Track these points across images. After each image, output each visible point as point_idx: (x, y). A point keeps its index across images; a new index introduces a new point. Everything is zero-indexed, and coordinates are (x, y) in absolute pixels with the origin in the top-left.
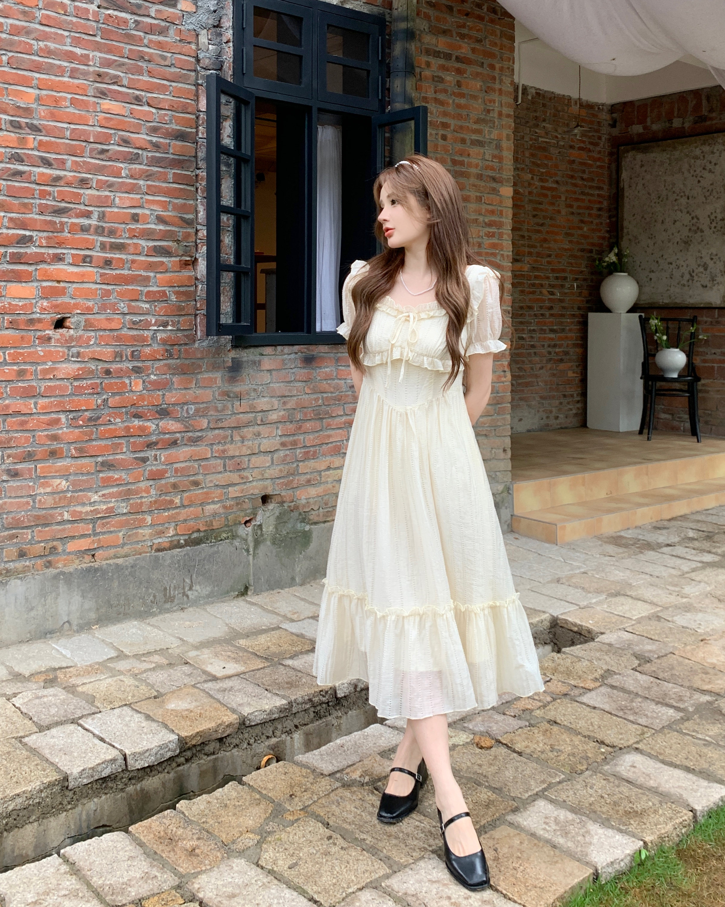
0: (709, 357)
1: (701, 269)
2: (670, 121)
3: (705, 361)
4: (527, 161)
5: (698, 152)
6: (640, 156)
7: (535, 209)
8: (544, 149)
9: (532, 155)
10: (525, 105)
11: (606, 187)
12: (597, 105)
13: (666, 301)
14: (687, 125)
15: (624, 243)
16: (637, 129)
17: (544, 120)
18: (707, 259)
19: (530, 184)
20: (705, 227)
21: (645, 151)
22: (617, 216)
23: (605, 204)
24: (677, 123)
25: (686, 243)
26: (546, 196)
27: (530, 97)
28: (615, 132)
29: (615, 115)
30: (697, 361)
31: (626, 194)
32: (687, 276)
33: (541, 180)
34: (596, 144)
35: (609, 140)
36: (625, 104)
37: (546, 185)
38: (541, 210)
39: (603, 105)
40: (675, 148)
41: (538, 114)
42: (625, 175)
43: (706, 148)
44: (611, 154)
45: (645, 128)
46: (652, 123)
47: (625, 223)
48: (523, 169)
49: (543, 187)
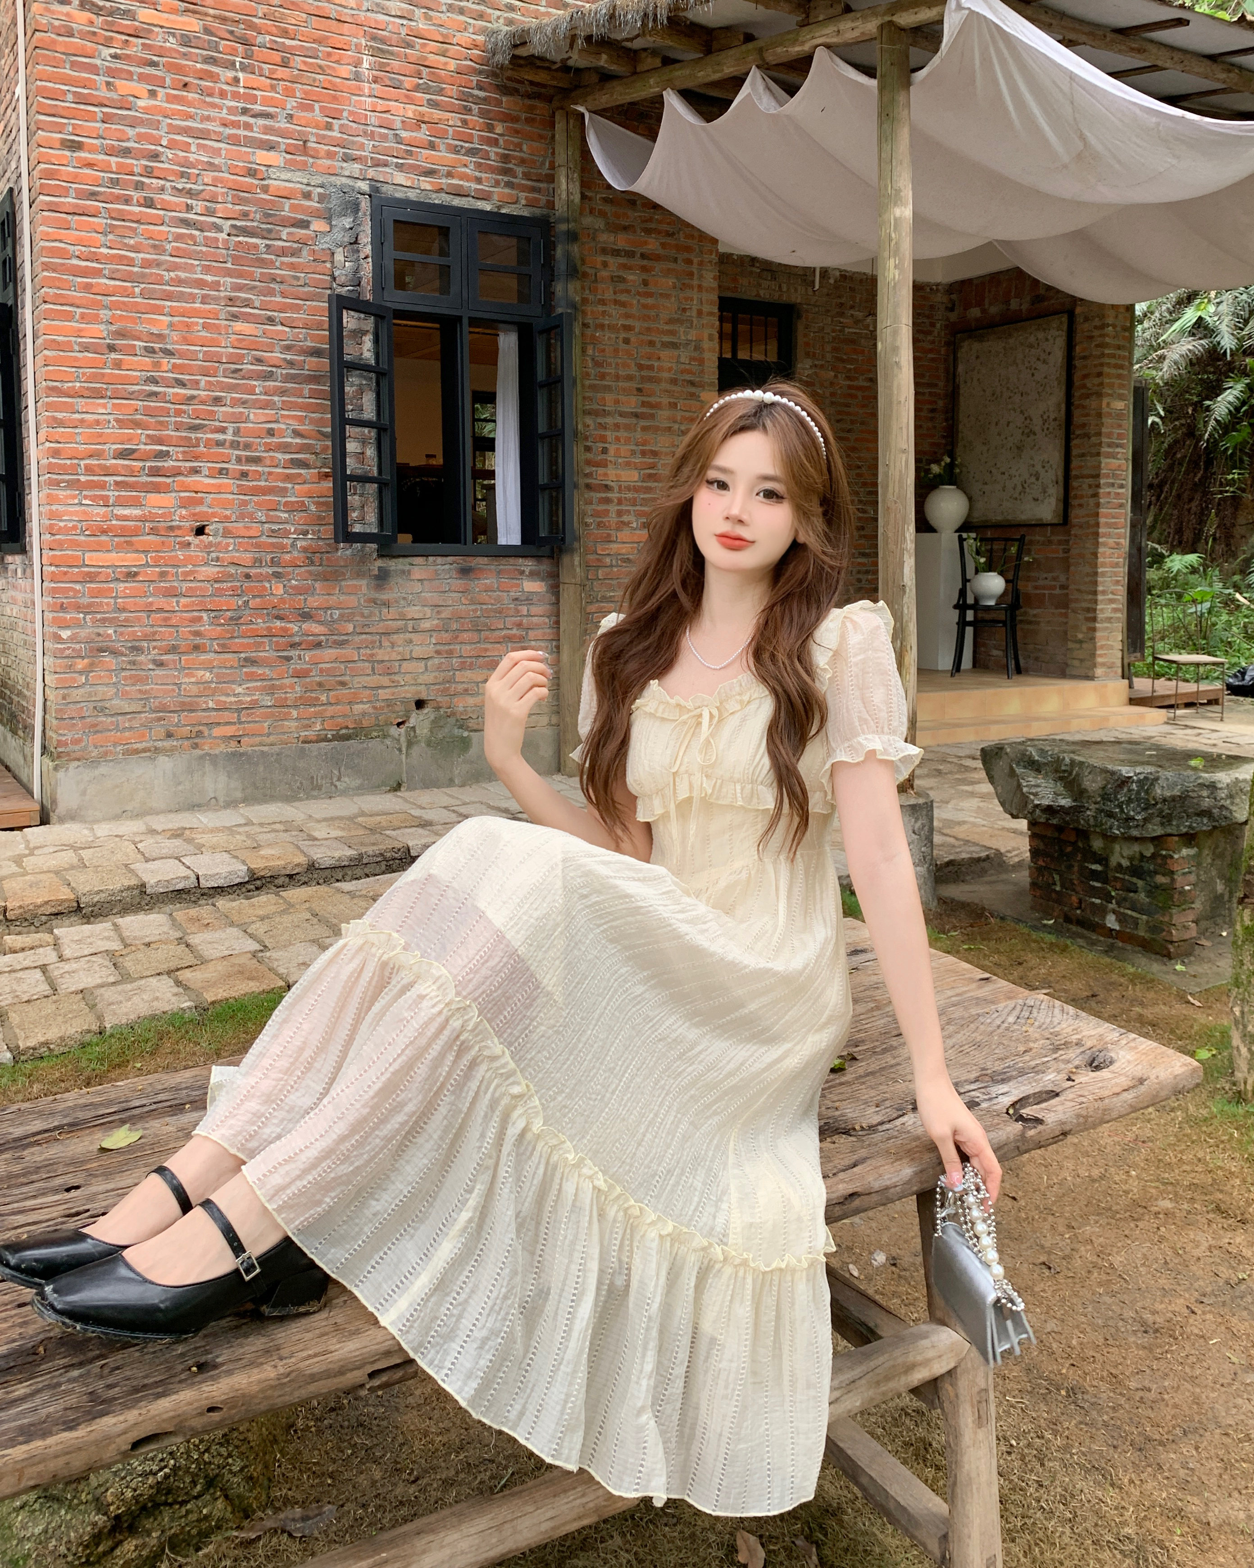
0: (1041, 583)
1: (1033, 479)
2: (1007, 302)
3: (1036, 588)
4: (829, 357)
5: (1032, 339)
6: (976, 346)
7: (839, 413)
8: (853, 342)
9: (835, 349)
10: (825, 291)
11: (941, 384)
12: (928, 284)
13: (999, 518)
14: (1024, 307)
15: (959, 450)
16: (975, 312)
17: (852, 307)
18: (1038, 467)
19: (832, 384)
20: (1037, 429)
21: (981, 339)
22: (953, 418)
23: (941, 403)
24: (1014, 304)
25: (1018, 448)
26: (854, 396)
27: (832, 281)
28: (953, 317)
29: (954, 297)
30: (1027, 587)
31: (962, 391)
32: (1019, 488)
33: (848, 378)
34: (929, 333)
35: (946, 326)
36: (963, 283)
37: (855, 383)
38: (848, 414)
39: (938, 285)
40: (1010, 335)
41: (843, 300)
42: (961, 369)
43: (1041, 335)
44: (948, 344)
45: (984, 311)
46: (990, 304)
47: (961, 427)
48: (822, 366)
49: (850, 387)
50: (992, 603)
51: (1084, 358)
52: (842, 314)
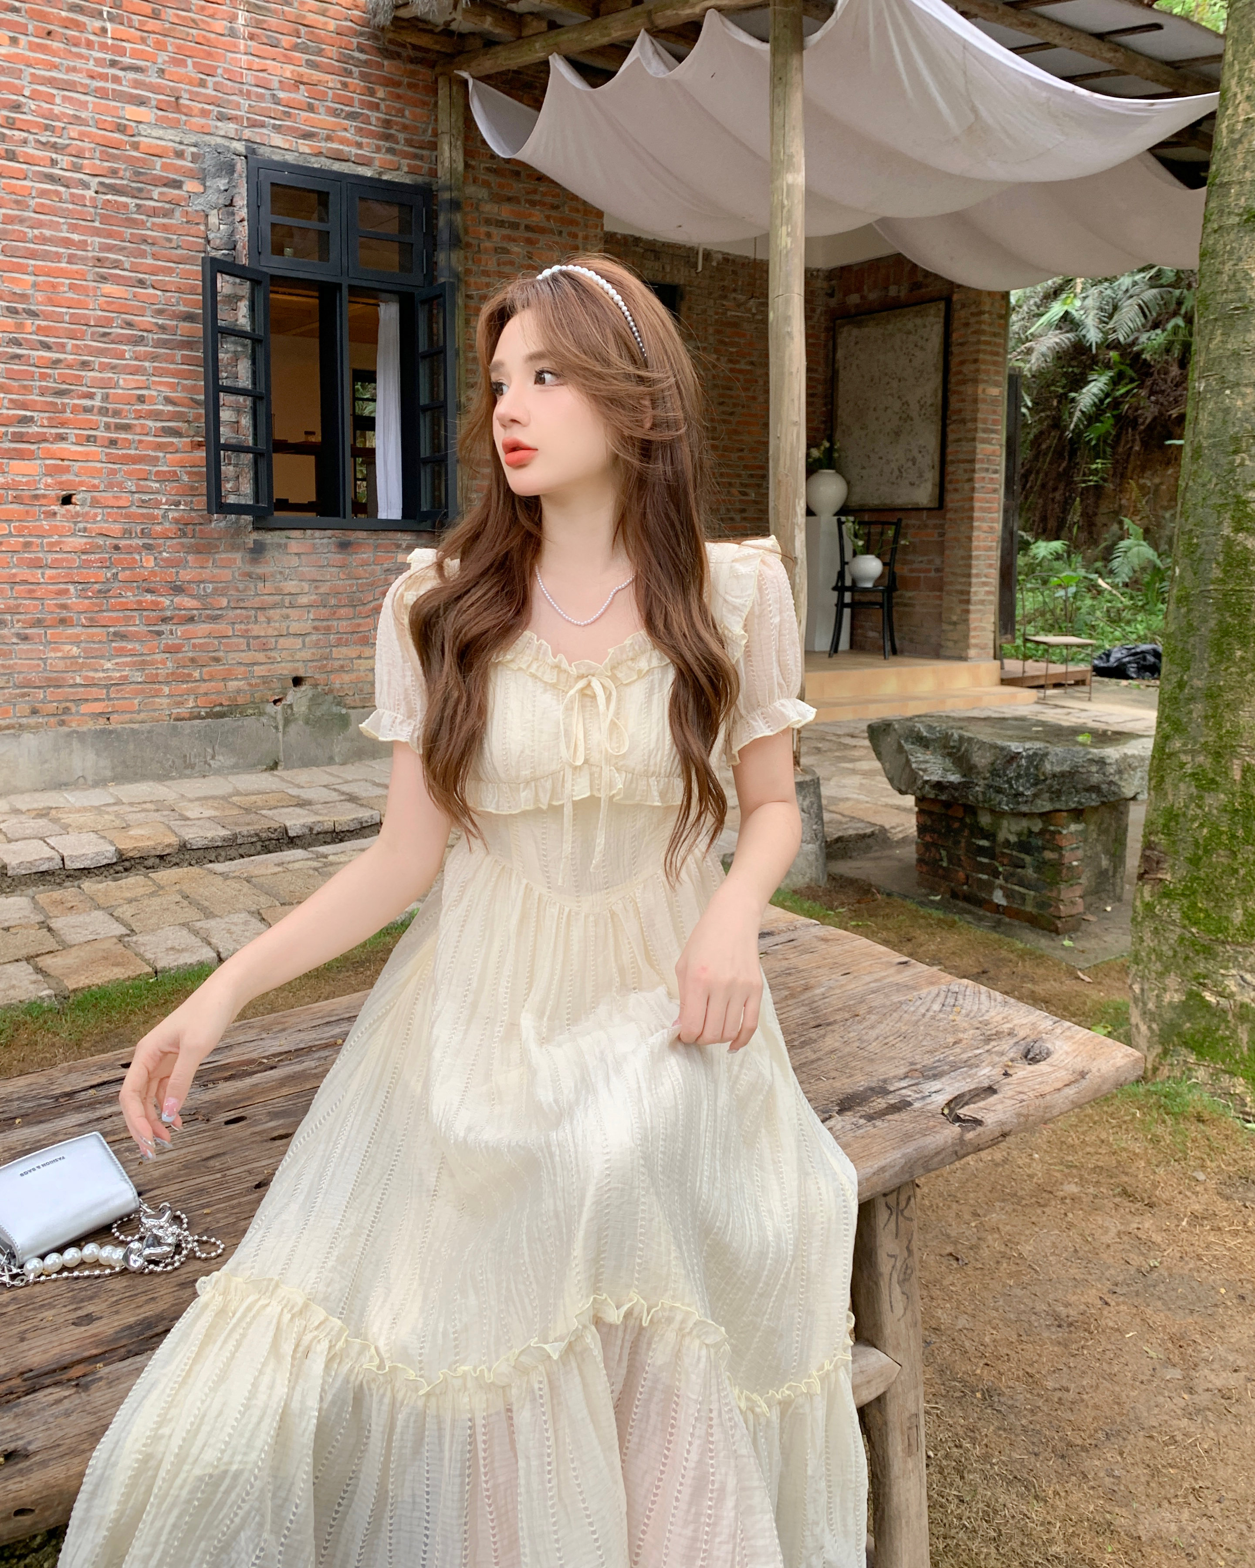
0: (915, 566)
1: (910, 464)
2: (886, 288)
3: (912, 571)
4: (711, 339)
5: (910, 326)
6: (855, 332)
7: (722, 396)
8: (735, 325)
9: (718, 332)
10: (707, 273)
11: (820, 369)
13: (876, 502)
14: (903, 294)
15: (838, 435)
16: (854, 299)
17: (735, 290)
18: (915, 453)
19: (715, 366)
20: (914, 415)
21: (860, 325)
22: (832, 404)
23: (824, 389)
24: (893, 291)
25: (896, 433)
26: (736, 380)
27: (714, 264)
28: (833, 302)
29: (834, 282)
30: (901, 570)
31: (841, 377)
32: (896, 473)
33: (730, 361)
35: (826, 312)
36: (843, 269)
37: (737, 366)
38: (731, 397)
39: (818, 271)
40: (889, 321)
41: (726, 283)
42: (840, 354)
43: (918, 321)
44: (827, 329)
45: (862, 297)
46: (869, 290)
47: (839, 412)
48: (705, 349)
49: (732, 370)
50: (869, 585)
51: (962, 344)
52: (725, 297)
